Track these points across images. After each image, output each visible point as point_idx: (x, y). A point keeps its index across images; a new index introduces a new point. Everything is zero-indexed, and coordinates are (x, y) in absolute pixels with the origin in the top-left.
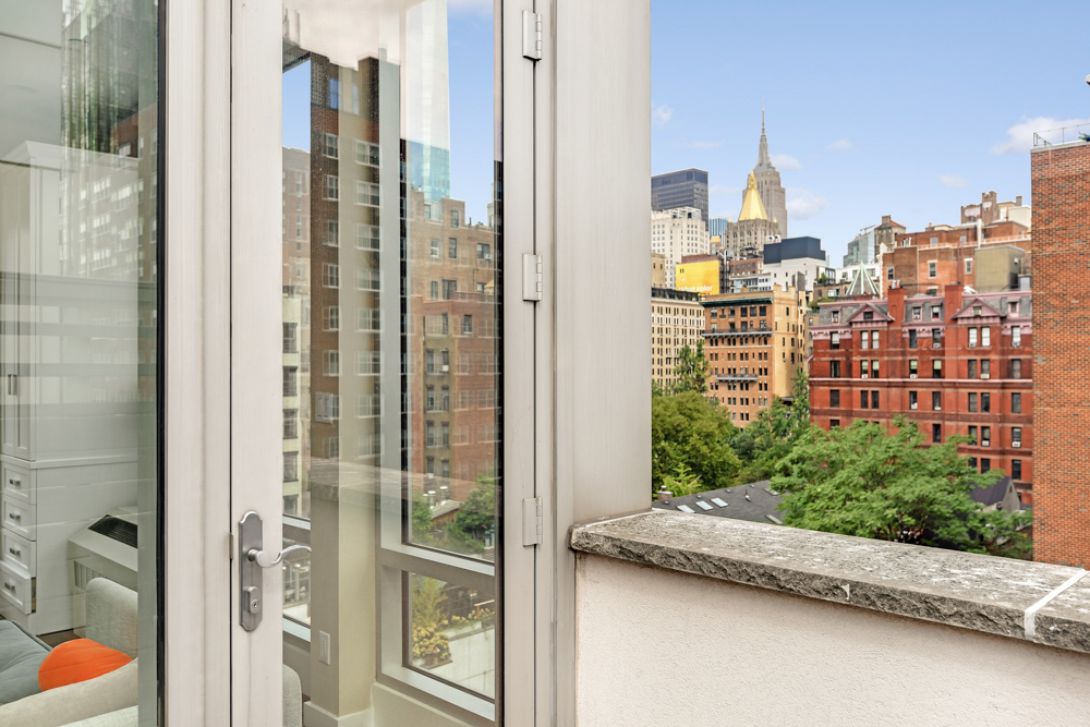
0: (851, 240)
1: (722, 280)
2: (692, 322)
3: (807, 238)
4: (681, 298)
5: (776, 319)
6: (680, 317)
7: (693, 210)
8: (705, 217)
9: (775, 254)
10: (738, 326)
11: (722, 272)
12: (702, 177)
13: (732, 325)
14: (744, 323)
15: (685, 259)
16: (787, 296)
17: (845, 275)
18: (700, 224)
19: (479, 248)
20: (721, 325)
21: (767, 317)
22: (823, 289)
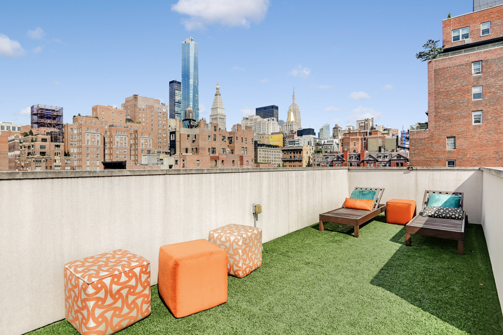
0: (321, 128)
1: (283, 140)
2: (277, 155)
3: (310, 129)
4: (274, 147)
5: (304, 155)
6: (274, 153)
7: (274, 118)
8: (277, 120)
9: (301, 133)
10: (293, 157)
11: (284, 138)
12: (277, 108)
13: (291, 156)
14: (294, 156)
15: (272, 134)
16: (307, 148)
17: (324, 142)
18: (276, 123)
19: (222, 138)
20: (288, 156)
21: (301, 154)
22: (318, 146)
